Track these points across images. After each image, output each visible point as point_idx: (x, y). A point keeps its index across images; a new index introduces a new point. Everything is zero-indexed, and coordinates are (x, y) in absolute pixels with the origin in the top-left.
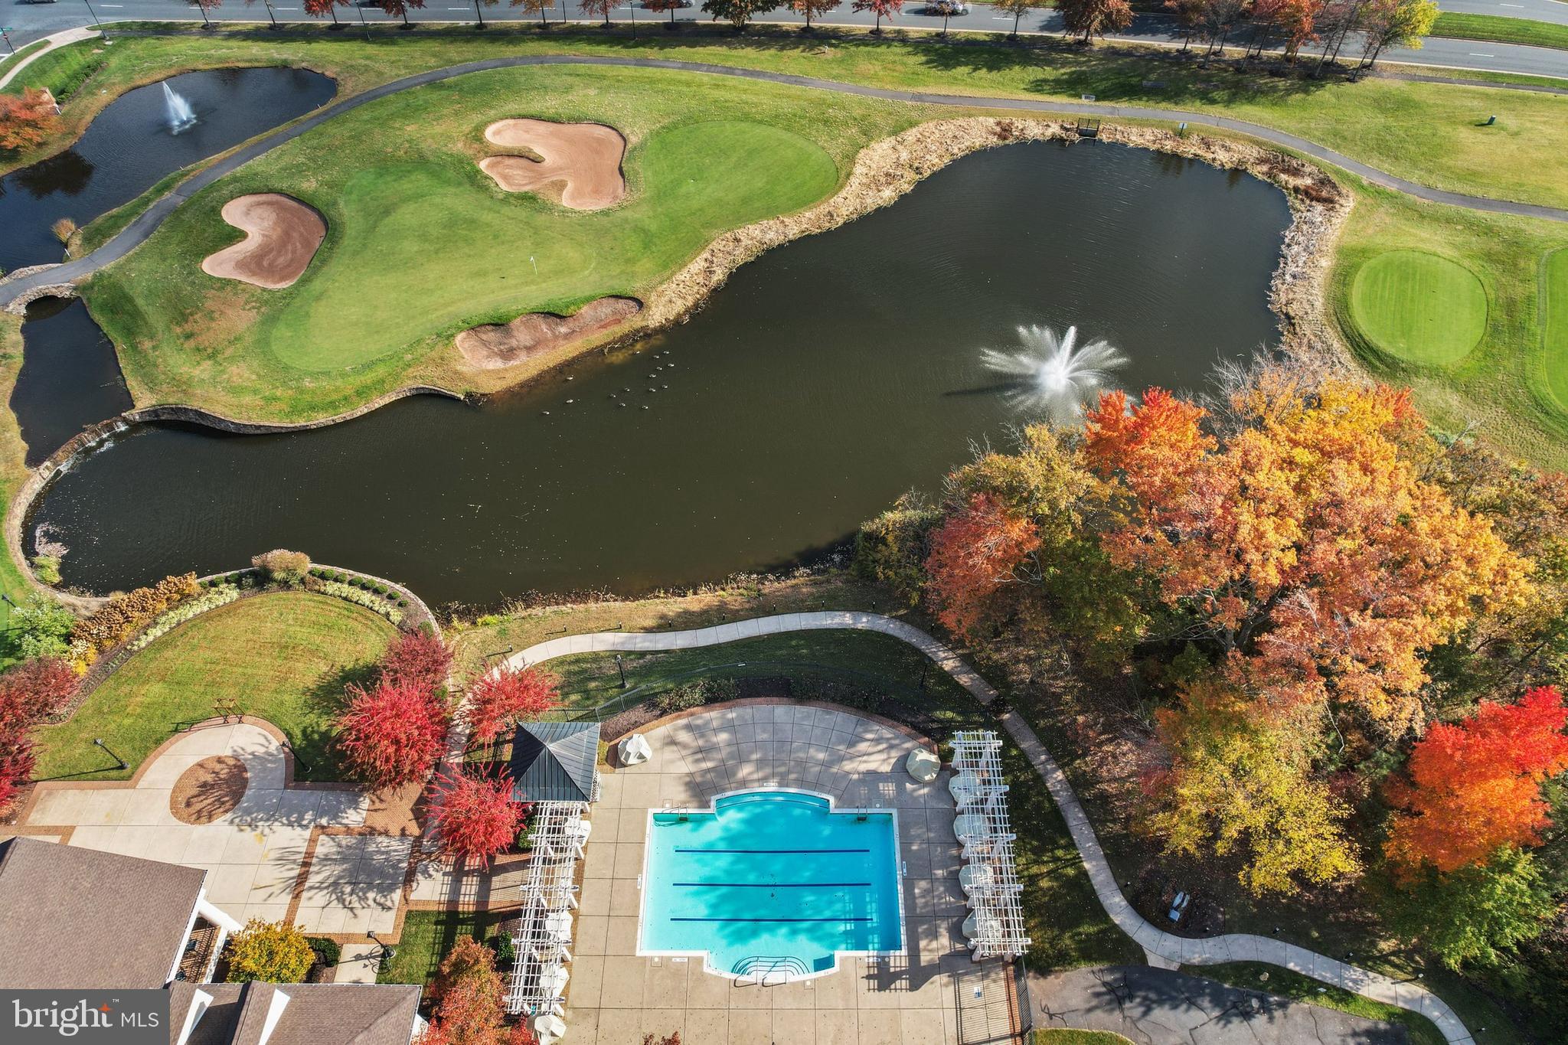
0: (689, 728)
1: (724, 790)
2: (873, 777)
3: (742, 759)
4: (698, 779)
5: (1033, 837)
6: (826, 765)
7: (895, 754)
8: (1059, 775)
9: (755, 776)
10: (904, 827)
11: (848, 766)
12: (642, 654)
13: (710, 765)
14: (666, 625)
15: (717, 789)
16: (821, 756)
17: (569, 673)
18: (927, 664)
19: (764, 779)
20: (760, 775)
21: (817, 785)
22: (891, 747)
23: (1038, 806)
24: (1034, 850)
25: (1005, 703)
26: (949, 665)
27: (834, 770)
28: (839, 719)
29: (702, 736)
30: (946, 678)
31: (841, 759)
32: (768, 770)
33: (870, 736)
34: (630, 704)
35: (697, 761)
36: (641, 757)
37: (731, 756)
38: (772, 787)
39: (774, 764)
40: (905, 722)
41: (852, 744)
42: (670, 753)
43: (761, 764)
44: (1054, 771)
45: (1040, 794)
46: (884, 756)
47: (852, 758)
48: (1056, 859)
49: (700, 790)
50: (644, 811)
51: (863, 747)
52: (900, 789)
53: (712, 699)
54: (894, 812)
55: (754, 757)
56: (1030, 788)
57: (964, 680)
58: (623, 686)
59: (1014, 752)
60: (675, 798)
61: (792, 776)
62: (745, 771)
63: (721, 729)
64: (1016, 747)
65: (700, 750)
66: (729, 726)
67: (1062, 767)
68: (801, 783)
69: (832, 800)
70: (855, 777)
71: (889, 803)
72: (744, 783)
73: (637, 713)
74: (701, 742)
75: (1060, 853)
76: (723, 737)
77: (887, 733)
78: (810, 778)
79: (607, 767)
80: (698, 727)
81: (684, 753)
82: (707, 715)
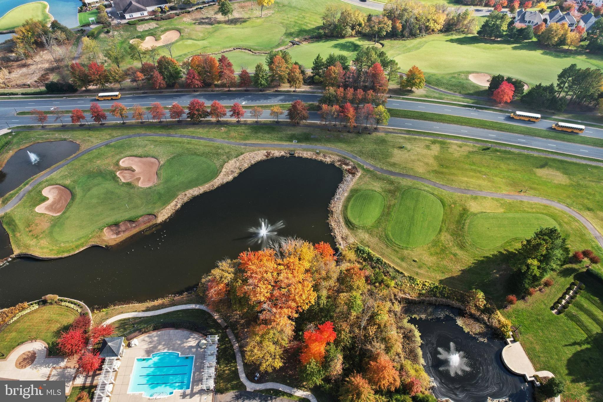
0: (148, 336)
1: (154, 352)
2: (191, 347)
3: (160, 344)
4: (148, 349)
5: (226, 361)
6: (180, 344)
7: (197, 341)
8: (237, 345)
9: (162, 348)
10: (196, 359)
11: (185, 345)
12: (140, 318)
13: (152, 346)
14: (148, 310)
15: (153, 352)
16: (179, 342)
17: (122, 323)
18: (211, 316)
19: (164, 349)
20: (164, 347)
21: (177, 350)
22: (197, 339)
23: (230, 353)
24: (227, 364)
25: (228, 327)
26: (216, 317)
27: (182, 345)
28: (186, 332)
29: (151, 338)
30: (215, 321)
31: (184, 343)
32: (165, 347)
33: (192, 337)
34: (135, 331)
35: (149, 345)
36: (135, 345)
37: (157, 343)
38: (166, 351)
39: (168, 345)
40: (201, 333)
41: (187, 339)
42: (143, 343)
43: (164, 345)
44: (236, 344)
45: (231, 350)
46: (194, 342)
47: (187, 342)
48: (231, 366)
49: (149, 352)
50: (134, 358)
51: (190, 340)
52: (197, 350)
53: (155, 329)
54: (194, 356)
55: (163, 343)
56: (229, 348)
57: (219, 321)
58: (134, 326)
59: (227, 339)
60: (142, 354)
61: (171, 348)
62: (160, 347)
63: (156, 337)
64: (228, 338)
65: (150, 342)
66: (158, 336)
67: (238, 343)
68: (173, 349)
69: (180, 353)
70: (187, 347)
71: (194, 354)
72: (159, 350)
73: (137, 333)
74: (151, 340)
75: (232, 364)
76: (156, 338)
77: (196, 336)
78: (175, 348)
79: (127, 347)
80: (151, 336)
81: (146, 343)
82: (153, 333)
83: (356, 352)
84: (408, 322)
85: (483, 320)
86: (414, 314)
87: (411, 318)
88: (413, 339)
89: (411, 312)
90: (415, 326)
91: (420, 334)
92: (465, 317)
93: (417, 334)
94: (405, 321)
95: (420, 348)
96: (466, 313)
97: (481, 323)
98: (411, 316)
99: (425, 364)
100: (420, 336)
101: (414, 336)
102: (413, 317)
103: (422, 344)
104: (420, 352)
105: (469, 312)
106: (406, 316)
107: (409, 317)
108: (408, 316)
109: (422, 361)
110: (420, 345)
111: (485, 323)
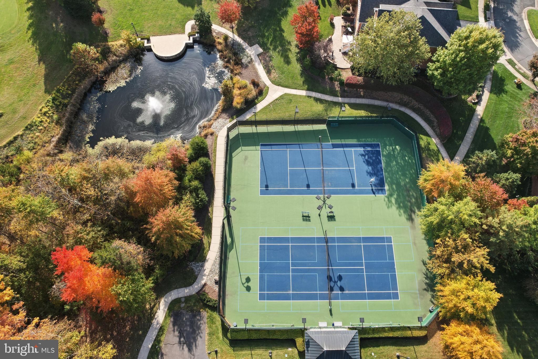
83: (117, 224)
84: (93, 148)
85: (115, 61)
86: (83, 137)
87: (88, 143)
88: (118, 147)
89: (80, 141)
90: (101, 140)
91: (114, 137)
92: (106, 81)
93: (112, 140)
94: (90, 150)
95: (132, 142)
96: (102, 77)
97: (118, 66)
98: (86, 142)
99: (153, 140)
100: (116, 137)
101: (114, 144)
102: (88, 140)
103: (126, 138)
104: (136, 143)
105: (101, 73)
106: (84, 148)
107: (87, 145)
108: (85, 147)
109: (148, 143)
110: (127, 141)
111: (121, 62)
